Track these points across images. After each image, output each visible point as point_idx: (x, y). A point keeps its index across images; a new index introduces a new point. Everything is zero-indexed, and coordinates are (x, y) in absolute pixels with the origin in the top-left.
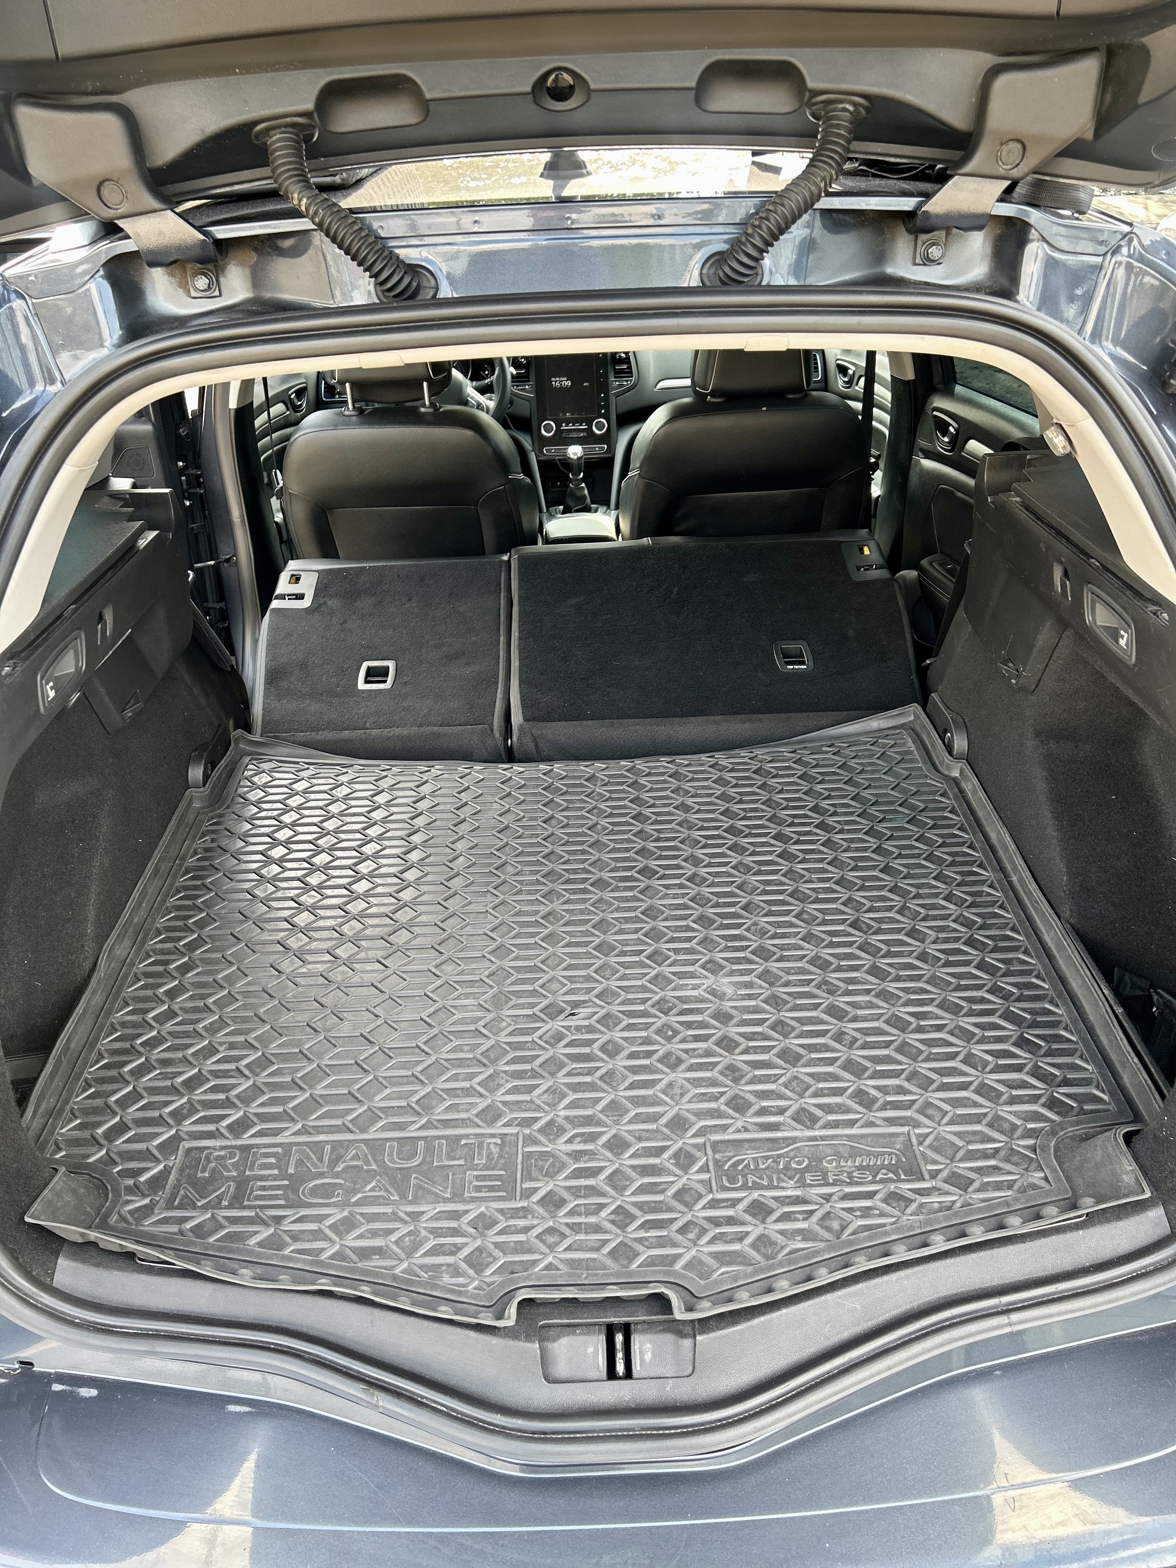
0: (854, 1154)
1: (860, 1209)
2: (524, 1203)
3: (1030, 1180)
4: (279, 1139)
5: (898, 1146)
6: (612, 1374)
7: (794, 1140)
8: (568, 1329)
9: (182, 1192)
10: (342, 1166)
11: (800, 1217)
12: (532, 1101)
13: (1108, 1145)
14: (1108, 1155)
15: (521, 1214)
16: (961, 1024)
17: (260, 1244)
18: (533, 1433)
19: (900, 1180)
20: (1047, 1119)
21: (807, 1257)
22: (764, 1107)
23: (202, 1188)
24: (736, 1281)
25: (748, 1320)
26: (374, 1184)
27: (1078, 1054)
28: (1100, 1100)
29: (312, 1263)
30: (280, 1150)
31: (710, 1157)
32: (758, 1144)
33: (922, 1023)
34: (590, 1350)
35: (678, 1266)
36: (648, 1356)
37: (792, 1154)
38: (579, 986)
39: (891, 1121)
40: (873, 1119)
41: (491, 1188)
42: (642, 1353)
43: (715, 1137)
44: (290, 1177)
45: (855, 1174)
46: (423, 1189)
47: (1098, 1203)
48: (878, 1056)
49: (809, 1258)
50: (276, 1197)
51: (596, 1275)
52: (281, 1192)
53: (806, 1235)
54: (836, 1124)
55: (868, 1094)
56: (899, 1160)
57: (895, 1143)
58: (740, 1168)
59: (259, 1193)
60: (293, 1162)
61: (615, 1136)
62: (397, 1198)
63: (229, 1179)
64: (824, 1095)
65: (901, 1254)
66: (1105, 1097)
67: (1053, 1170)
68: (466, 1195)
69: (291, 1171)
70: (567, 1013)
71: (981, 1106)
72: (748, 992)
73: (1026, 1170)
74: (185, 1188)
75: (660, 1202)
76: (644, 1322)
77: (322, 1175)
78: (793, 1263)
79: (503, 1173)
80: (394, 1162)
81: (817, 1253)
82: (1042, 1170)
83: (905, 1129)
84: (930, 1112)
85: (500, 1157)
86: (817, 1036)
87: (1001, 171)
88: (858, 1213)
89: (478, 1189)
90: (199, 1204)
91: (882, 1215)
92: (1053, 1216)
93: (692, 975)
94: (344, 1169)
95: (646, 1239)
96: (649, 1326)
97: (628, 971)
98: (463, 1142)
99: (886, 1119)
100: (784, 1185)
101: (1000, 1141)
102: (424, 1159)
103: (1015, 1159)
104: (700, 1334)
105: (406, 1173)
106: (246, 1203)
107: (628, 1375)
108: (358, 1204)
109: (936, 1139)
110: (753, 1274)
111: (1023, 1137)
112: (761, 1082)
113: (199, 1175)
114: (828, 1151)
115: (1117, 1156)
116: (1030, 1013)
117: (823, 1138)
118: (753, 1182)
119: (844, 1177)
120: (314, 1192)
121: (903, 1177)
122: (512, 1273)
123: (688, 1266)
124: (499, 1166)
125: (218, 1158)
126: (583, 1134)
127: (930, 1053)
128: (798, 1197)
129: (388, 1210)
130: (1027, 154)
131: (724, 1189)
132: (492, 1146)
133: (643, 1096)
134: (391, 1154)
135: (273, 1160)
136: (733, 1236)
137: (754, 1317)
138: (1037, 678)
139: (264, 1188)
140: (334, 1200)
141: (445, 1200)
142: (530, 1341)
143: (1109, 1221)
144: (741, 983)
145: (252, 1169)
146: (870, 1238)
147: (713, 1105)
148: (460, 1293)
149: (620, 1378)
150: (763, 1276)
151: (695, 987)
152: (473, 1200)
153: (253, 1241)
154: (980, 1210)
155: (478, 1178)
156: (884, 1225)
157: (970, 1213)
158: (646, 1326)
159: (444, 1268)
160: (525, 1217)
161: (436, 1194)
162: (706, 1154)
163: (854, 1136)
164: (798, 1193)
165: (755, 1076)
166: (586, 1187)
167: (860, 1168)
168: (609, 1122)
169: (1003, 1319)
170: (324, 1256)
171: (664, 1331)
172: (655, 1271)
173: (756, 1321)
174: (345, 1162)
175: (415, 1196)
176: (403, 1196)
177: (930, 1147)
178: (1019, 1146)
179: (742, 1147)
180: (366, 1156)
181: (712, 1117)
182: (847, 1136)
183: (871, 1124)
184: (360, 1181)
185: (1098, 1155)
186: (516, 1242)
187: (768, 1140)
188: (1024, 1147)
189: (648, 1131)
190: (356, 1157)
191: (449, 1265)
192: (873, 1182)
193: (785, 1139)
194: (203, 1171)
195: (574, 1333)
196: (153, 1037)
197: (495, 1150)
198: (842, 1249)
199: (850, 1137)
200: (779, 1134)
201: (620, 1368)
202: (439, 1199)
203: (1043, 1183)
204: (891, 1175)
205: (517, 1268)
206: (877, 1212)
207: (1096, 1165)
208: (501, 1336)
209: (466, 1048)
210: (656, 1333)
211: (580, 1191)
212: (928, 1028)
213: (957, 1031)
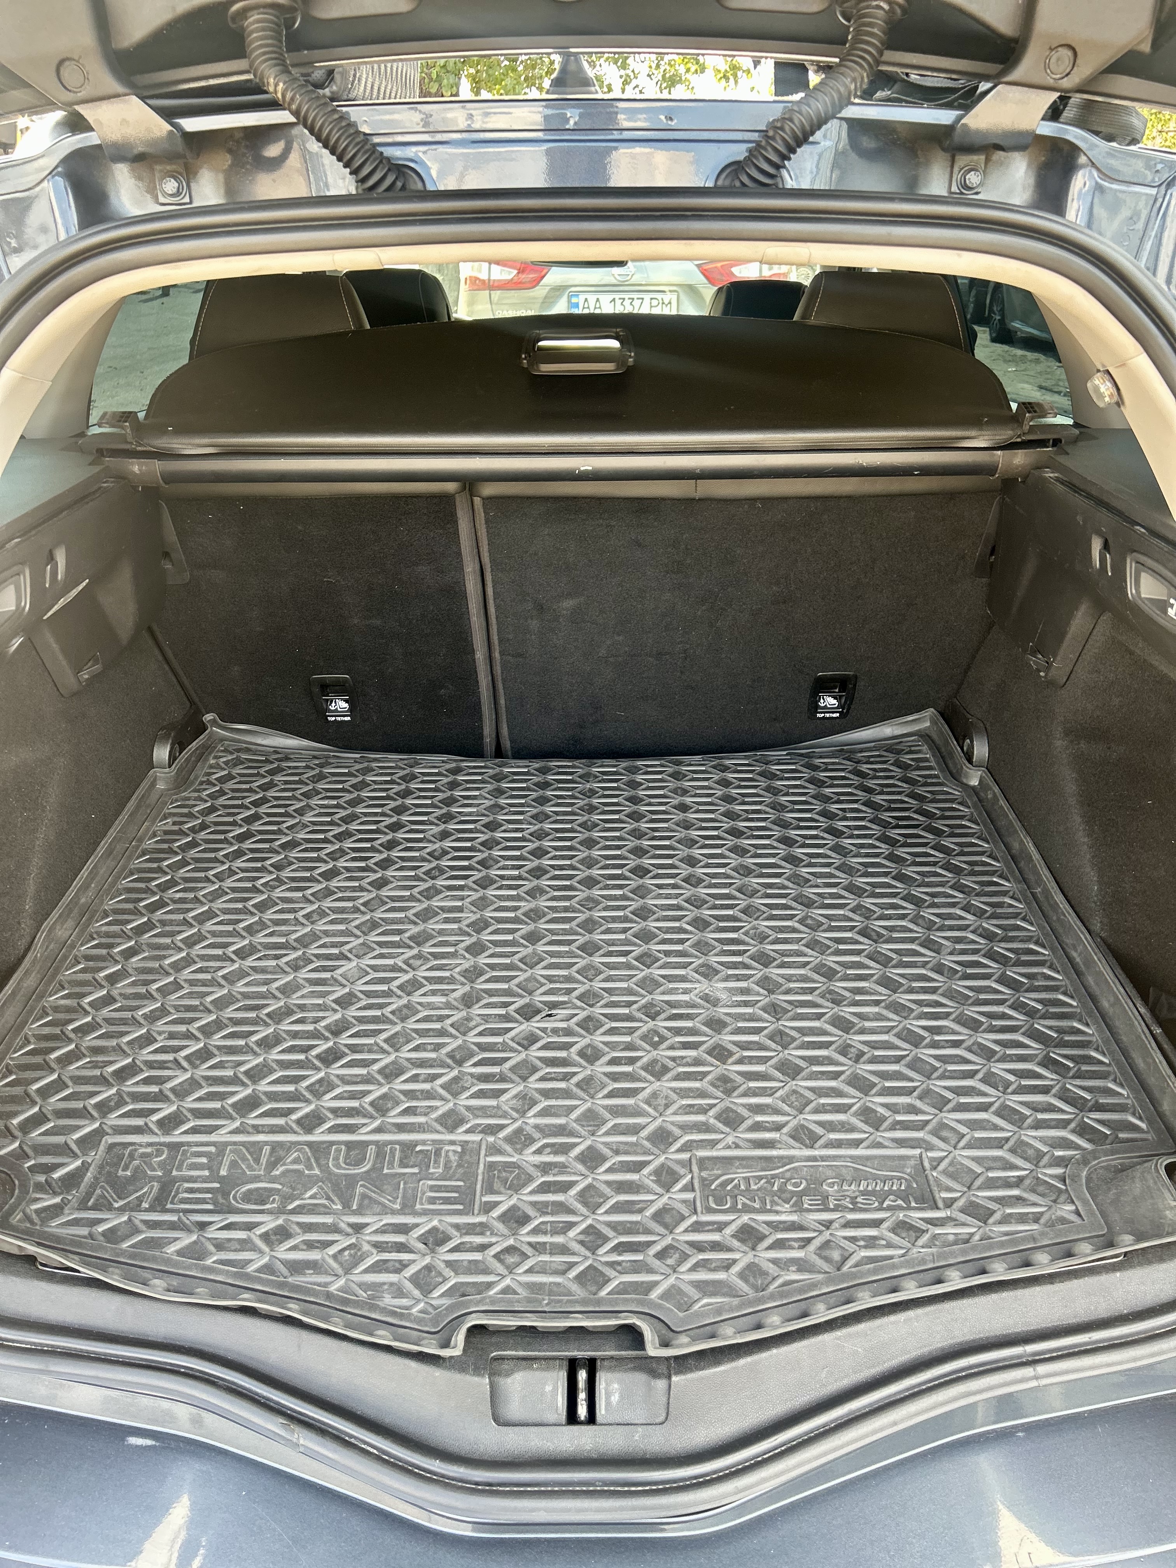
0: (858, 1177)
1: (863, 1238)
2: (482, 1219)
3: (1059, 1213)
4: (213, 1138)
5: (909, 1171)
6: (572, 1418)
7: (791, 1159)
8: (524, 1363)
9: (98, 1191)
10: (282, 1169)
11: (796, 1245)
12: (498, 1107)
13: (1149, 1177)
14: (1148, 1187)
15: (478, 1230)
16: (979, 1040)
17: (179, 1253)
18: (477, 1484)
19: (909, 1208)
20: (1077, 1147)
21: (801, 1290)
22: (758, 1122)
23: (121, 1188)
24: (720, 1314)
25: (733, 1360)
26: (314, 1190)
27: (1112, 1077)
28: (1135, 1128)
29: (236, 1275)
30: (212, 1149)
31: (696, 1175)
32: (750, 1163)
33: (937, 1038)
34: (548, 1388)
35: (654, 1295)
36: (615, 1398)
37: (788, 1175)
38: (558, 985)
39: (901, 1143)
40: (881, 1140)
41: (447, 1201)
42: (608, 1395)
43: (701, 1153)
44: (221, 1180)
45: (859, 1200)
46: (370, 1198)
47: (1139, 1240)
48: (888, 1071)
49: (805, 1292)
50: (204, 1201)
51: (559, 1301)
52: (210, 1196)
53: (802, 1266)
54: (839, 1144)
55: (876, 1112)
56: (909, 1186)
57: (904, 1166)
58: (729, 1188)
59: (186, 1195)
60: (226, 1162)
61: (590, 1148)
62: (339, 1207)
63: (153, 1178)
64: (826, 1112)
65: (911, 1291)
66: (1143, 1125)
67: (1085, 1202)
68: (418, 1206)
69: (223, 1172)
70: (544, 1014)
71: (1002, 1129)
72: (744, 998)
73: (1055, 1201)
74: (102, 1187)
75: (637, 1223)
76: (612, 1358)
77: (257, 1179)
78: (786, 1297)
79: (461, 1183)
80: (338, 1166)
81: (814, 1286)
82: (1073, 1202)
83: (917, 1152)
84: (945, 1133)
85: (459, 1166)
86: (820, 1048)
87: (1050, 82)
88: (862, 1243)
89: (432, 1201)
90: (116, 1205)
91: (889, 1245)
92: (1086, 1254)
93: (683, 979)
94: (284, 1174)
95: (619, 1263)
96: (618, 1363)
97: (613, 973)
98: (418, 1148)
99: (895, 1140)
100: (778, 1208)
101: (1023, 1168)
102: (374, 1165)
103: (1041, 1189)
104: (676, 1374)
105: (352, 1181)
106: (169, 1206)
107: (591, 1419)
108: (293, 1212)
109: (951, 1164)
110: (740, 1307)
111: (1050, 1165)
112: (755, 1095)
113: (120, 1173)
114: (829, 1173)
115: (1159, 1190)
116: (1057, 1031)
117: (823, 1158)
118: (744, 1204)
119: (847, 1203)
120: (248, 1197)
121: (913, 1204)
122: (464, 1295)
123: (665, 1296)
124: (457, 1176)
125: (144, 1155)
126: (552, 1145)
127: (946, 1070)
128: (793, 1222)
129: (328, 1220)
130: (1078, 61)
131: (710, 1210)
132: (451, 1154)
133: (623, 1106)
134: (336, 1159)
135: (204, 1160)
136: (718, 1264)
137: (739, 1356)
138: (1068, 670)
139: (191, 1191)
140: (268, 1206)
141: (393, 1212)
142: (479, 1375)
143: (1150, 1262)
144: (737, 989)
145: (179, 1169)
146: (875, 1271)
147: (701, 1118)
148: (401, 1316)
149: (581, 1423)
150: (751, 1310)
151: (686, 992)
152: (425, 1213)
153: (172, 1249)
154: (1002, 1244)
155: (432, 1188)
156: (891, 1257)
157: (990, 1247)
158: (614, 1363)
159: (386, 1287)
160: (482, 1234)
161: (384, 1206)
162: (691, 1171)
163: (859, 1157)
164: (794, 1218)
165: (749, 1088)
166: (554, 1203)
167: (864, 1193)
168: (583, 1133)
169: (1028, 1371)
170: (251, 1269)
171: (635, 1369)
172: (626, 1300)
173: (742, 1362)
174: (284, 1164)
175: (360, 1206)
176: (347, 1205)
177: (945, 1172)
178: (1045, 1174)
179: (732, 1164)
180: (309, 1159)
181: (700, 1131)
182: (851, 1157)
183: (879, 1145)
184: (299, 1186)
185: (1137, 1187)
186: (470, 1262)
187: (761, 1158)
188: (1051, 1176)
189: (626, 1143)
190: (296, 1161)
191: (392, 1284)
192: (880, 1209)
193: (781, 1158)
194: (126, 1168)
195: (530, 1368)
196: (87, 1023)
197: (453, 1158)
198: (843, 1282)
199: (853, 1159)
200: (774, 1153)
201: (582, 1411)
202: (386, 1211)
203: (1073, 1217)
204: (900, 1202)
205: (469, 1290)
206: (884, 1242)
207: (1134, 1198)
208: (446, 1368)
209: (429, 1047)
210: (626, 1371)
211: (547, 1207)
212: (942, 1043)
213: (975, 1048)
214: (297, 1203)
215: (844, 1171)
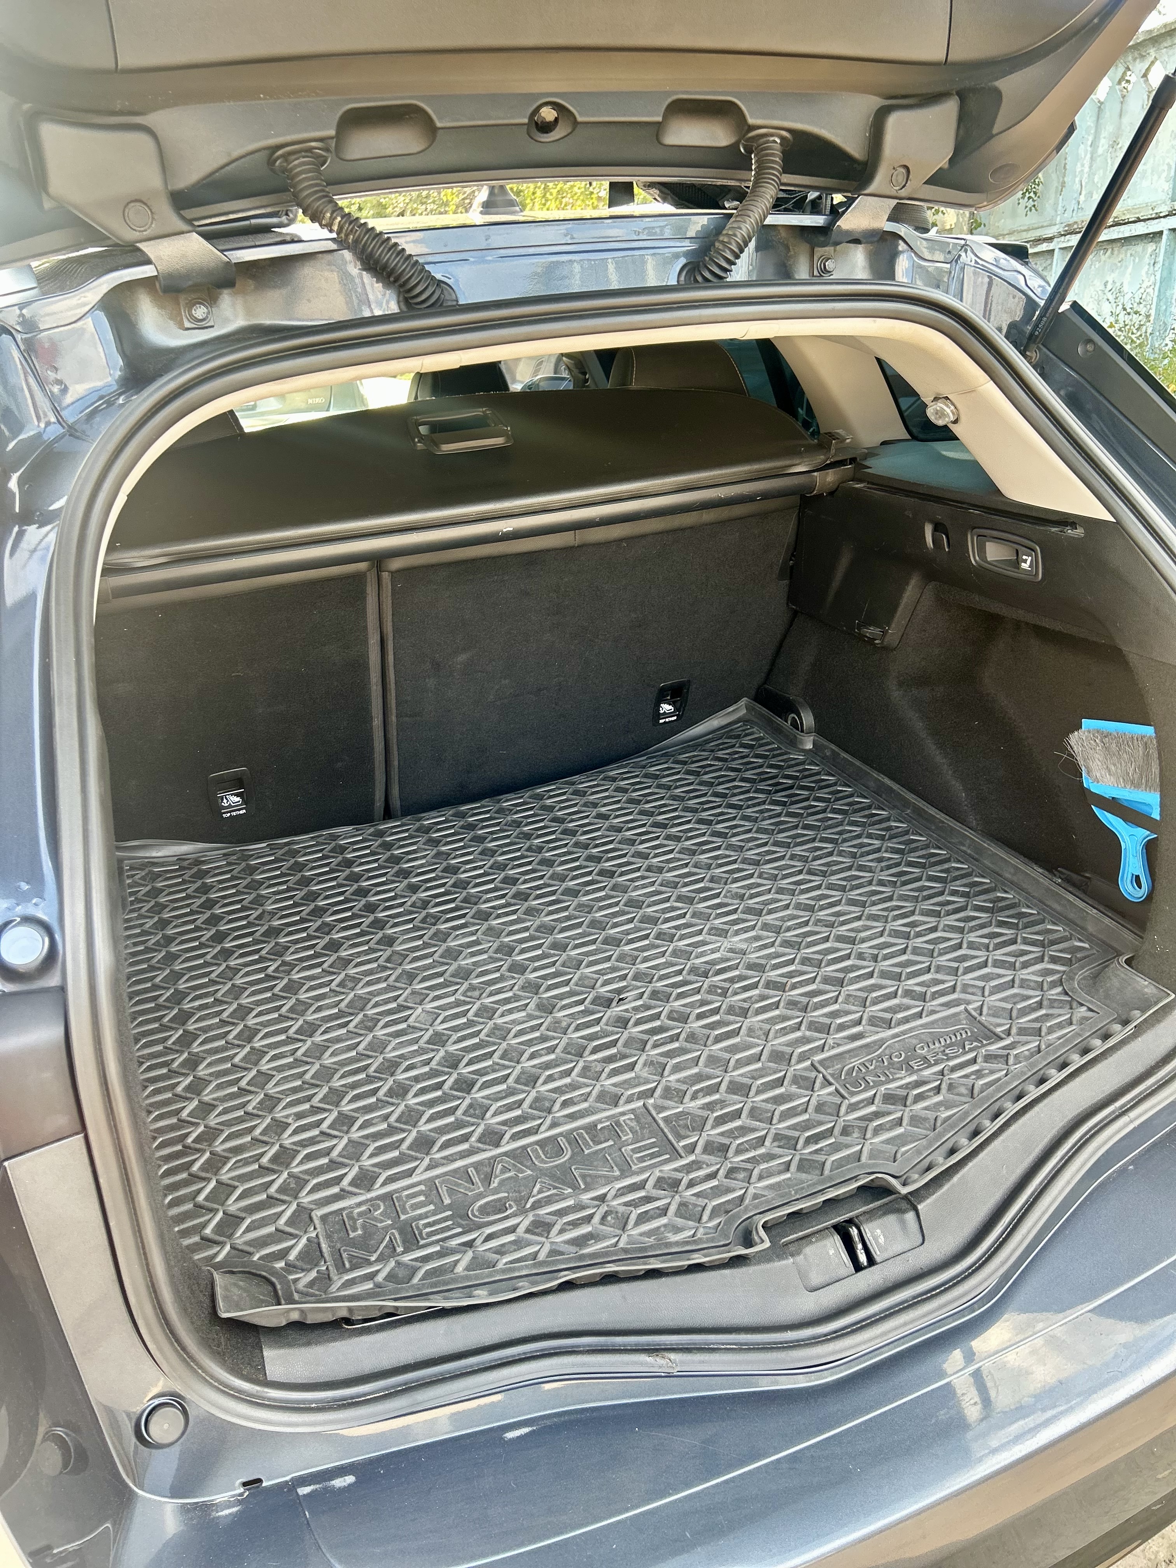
1: (972, 1073)
2: (692, 1158)
3: (1079, 1015)
4: (414, 1179)
5: (964, 1022)
6: (858, 1267)
7: (882, 1041)
8: (804, 1241)
9: (345, 1255)
10: (497, 1181)
11: (931, 1094)
12: (637, 1077)
13: (1119, 972)
14: (1123, 979)
15: (694, 1167)
16: (946, 923)
17: (468, 1268)
18: (826, 1335)
19: (983, 1046)
20: (1058, 972)
21: (962, 1119)
22: (840, 1024)
23: (365, 1243)
24: (921, 1154)
25: (949, 1180)
26: (538, 1186)
27: (1047, 921)
28: (1083, 948)
29: (534, 1266)
31: (825, 1073)
32: (855, 1052)
33: (918, 929)
34: (832, 1252)
35: (864, 1159)
36: (882, 1240)
37: (887, 1052)
38: (610, 976)
39: (948, 1005)
40: (933, 1008)
41: (652, 1156)
42: (876, 1239)
43: (817, 1058)
45: (947, 1051)
46: (590, 1175)
47: (1143, 1011)
48: (901, 962)
49: (964, 1119)
50: (448, 1228)
51: (803, 1188)
52: (450, 1223)
53: (947, 1105)
54: (906, 1020)
55: (915, 991)
56: (972, 1032)
57: (960, 1020)
58: (854, 1074)
59: (429, 1230)
60: (443, 1191)
61: (731, 1082)
62: (570, 1190)
63: (386, 1229)
64: (881, 1002)
65: (1034, 1092)
66: (1086, 946)
67: (1091, 1002)
68: (634, 1168)
69: (447, 1201)
70: (616, 999)
71: (1004, 976)
72: (761, 943)
73: (1071, 1008)
74: (345, 1251)
75: (808, 1120)
76: (864, 1213)
77: (481, 1196)
78: (955, 1127)
79: (654, 1140)
80: (546, 1163)
81: (967, 1114)
82: (1082, 1005)
83: (962, 1007)
84: (970, 990)
85: (642, 1128)
86: (843, 961)
87: (894, 193)
88: (974, 1077)
89: (642, 1159)
90: (373, 1259)
91: (992, 1072)
92: (1120, 1032)
93: (704, 943)
94: (502, 1183)
95: (821, 1149)
96: (871, 1215)
97: (646, 954)
98: (599, 1127)
99: (942, 1005)
100: (898, 1076)
101: (1035, 997)
102: (572, 1151)
103: (1056, 1005)
104: (919, 1203)
105: (565, 1169)
107: (871, 1261)
108: (534, 1207)
109: (989, 1008)
110: (930, 1144)
111: (1051, 988)
112: (823, 1006)
114: (914, 1041)
115: (1131, 978)
116: (991, 902)
117: (904, 1033)
118: (873, 1081)
119: (940, 1056)
120: (484, 1210)
121: (985, 1042)
122: (727, 1212)
123: (871, 1156)
124: (647, 1136)
125: (360, 1214)
126: (701, 1090)
127: (940, 950)
128: (916, 1081)
129: (570, 1202)
130: (911, 177)
131: (853, 1094)
132: (628, 1122)
133: (733, 1045)
134: (538, 1157)
135: (422, 1198)
136: (890, 1124)
137: (951, 1177)
138: (900, 634)
139: (429, 1225)
140: (509, 1212)
141: (617, 1179)
142: (783, 1259)
143: (1153, 1026)
144: (750, 938)
145: (405, 1212)
146: (998, 1090)
147: (798, 1034)
148: (695, 1242)
149: (865, 1268)
150: (939, 1143)
151: (713, 951)
152: (642, 1170)
154: (1063, 1045)
155: (634, 1151)
156: (999, 1079)
157: (1056, 1049)
158: (867, 1216)
159: (662, 1229)
160: (700, 1168)
161: (605, 1176)
162: (819, 1072)
163: (926, 1024)
164: (914, 1078)
165: (816, 1003)
166: (736, 1128)
167: (947, 1046)
168: (719, 1073)
169: (1124, 1119)
170: (542, 1256)
171: (885, 1214)
172: (848, 1169)
173: (956, 1179)
174: (496, 1177)
175: (585, 1183)
176: (575, 1187)
177: (988, 1015)
178: (1053, 995)
179: (845, 1058)
180: (515, 1166)
181: (804, 1044)
182: (921, 1026)
183: (933, 1012)
184: (523, 1188)
185: (1116, 982)
186: (711, 1188)
187: (861, 1047)
188: (1057, 994)
189: (756, 1070)
190: (505, 1170)
191: (665, 1226)
192: (965, 1053)
193: (875, 1042)
194: (355, 1229)
195: (811, 1242)
197: (633, 1124)
198: (983, 1104)
199: (923, 1026)
200: (868, 1040)
201: (863, 1258)
202: (609, 1180)
203: (1090, 1014)
204: (975, 1044)
205: (728, 1207)
206: (987, 1071)
207: (1119, 990)
208: (755, 1264)
209: (542, 1052)
210: (880, 1217)
211: (733, 1133)
212: (923, 932)
213: (946, 929)
214: (531, 1200)
215: (923, 1036)
